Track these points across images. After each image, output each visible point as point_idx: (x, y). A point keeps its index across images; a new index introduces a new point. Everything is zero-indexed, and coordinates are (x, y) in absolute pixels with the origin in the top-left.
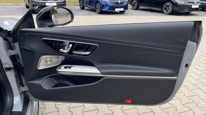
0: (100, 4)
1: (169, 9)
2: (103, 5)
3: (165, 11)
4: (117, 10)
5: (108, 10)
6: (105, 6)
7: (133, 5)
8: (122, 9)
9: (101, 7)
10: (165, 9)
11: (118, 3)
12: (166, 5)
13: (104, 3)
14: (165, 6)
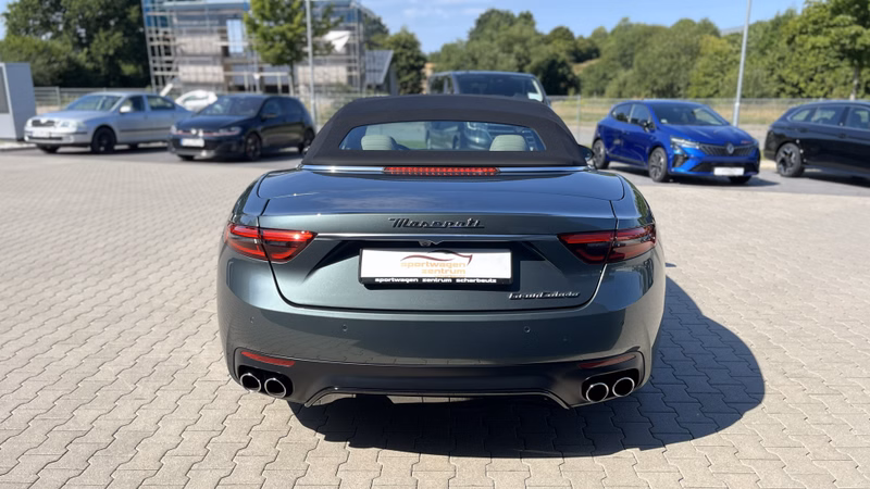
2: (676, 156)
4: (719, 171)
5: (691, 171)
6: (680, 158)
7: (783, 162)
8: (739, 172)
9: (668, 161)
11: (724, 153)
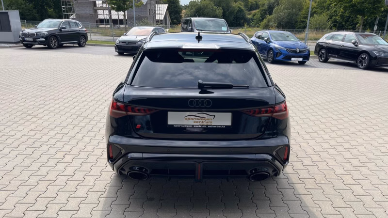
0: (274, 52)
1: (365, 62)
2: (277, 53)
3: (360, 65)
4: (293, 59)
5: (283, 59)
6: (279, 54)
7: (321, 56)
8: (301, 59)
9: (274, 55)
10: (361, 62)
11: (295, 52)
12: (362, 58)
13: (278, 51)
14: (360, 58)
